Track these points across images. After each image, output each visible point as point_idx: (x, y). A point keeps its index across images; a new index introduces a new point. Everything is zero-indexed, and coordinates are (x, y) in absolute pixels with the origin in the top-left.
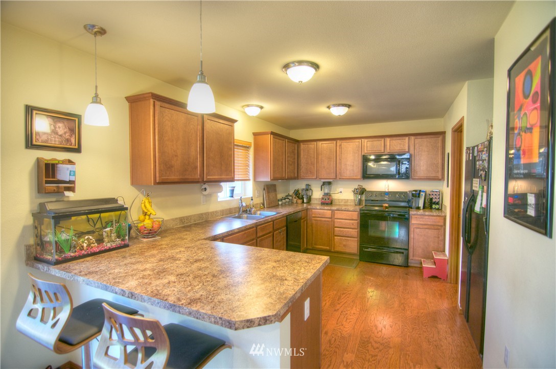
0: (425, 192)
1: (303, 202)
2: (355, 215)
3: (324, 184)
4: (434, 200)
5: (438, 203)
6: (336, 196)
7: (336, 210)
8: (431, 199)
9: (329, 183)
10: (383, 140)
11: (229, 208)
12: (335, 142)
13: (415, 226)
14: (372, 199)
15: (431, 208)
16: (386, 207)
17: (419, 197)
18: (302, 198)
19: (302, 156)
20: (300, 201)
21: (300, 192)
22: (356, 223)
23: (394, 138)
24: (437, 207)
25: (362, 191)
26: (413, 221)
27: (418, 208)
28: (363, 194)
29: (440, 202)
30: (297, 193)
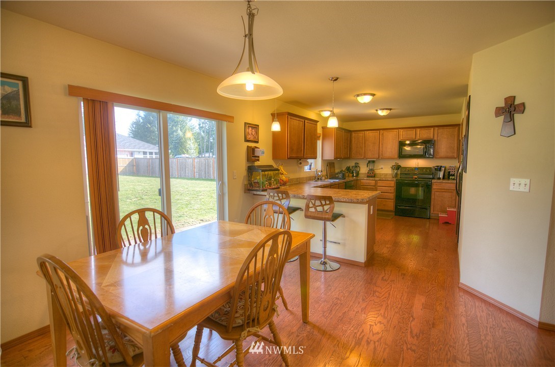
0: (445, 168)
1: (353, 176)
2: (393, 184)
3: (369, 162)
4: (451, 173)
5: (454, 175)
6: (378, 171)
7: (379, 180)
8: (449, 172)
9: (374, 162)
10: (415, 130)
12: (378, 132)
13: (435, 190)
14: (406, 173)
15: (449, 177)
16: (416, 178)
17: (440, 171)
18: (353, 173)
19: (353, 142)
20: (351, 175)
21: (351, 168)
22: (393, 190)
23: (423, 129)
24: (453, 177)
25: (398, 167)
26: (434, 187)
27: (439, 179)
28: (399, 169)
29: (456, 175)
30: (348, 169)
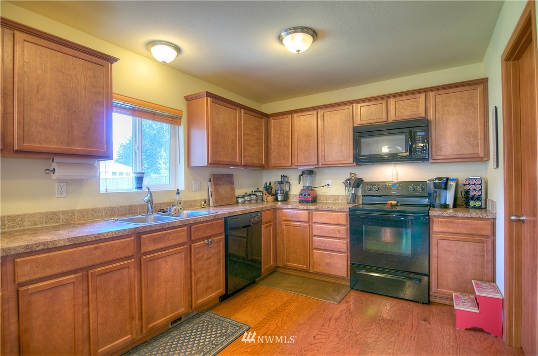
0: (456, 180)
1: (276, 200)
2: (343, 218)
3: (303, 173)
4: (472, 194)
5: (478, 199)
6: (321, 192)
7: (316, 210)
8: (467, 192)
9: (311, 172)
10: (384, 102)
11: (128, 204)
12: (315, 112)
13: (440, 236)
14: (373, 193)
15: (467, 205)
16: (392, 206)
17: (446, 188)
18: (276, 195)
19: (272, 136)
20: (270, 198)
21: (272, 185)
22: (343, 230)
23: (402, 98)
24: (478, 204)
25: (357, 183)
26: (436, 228)
27: (445, 206)
28: (358, 186)
29: (483, 197)
30: (268, 188)
